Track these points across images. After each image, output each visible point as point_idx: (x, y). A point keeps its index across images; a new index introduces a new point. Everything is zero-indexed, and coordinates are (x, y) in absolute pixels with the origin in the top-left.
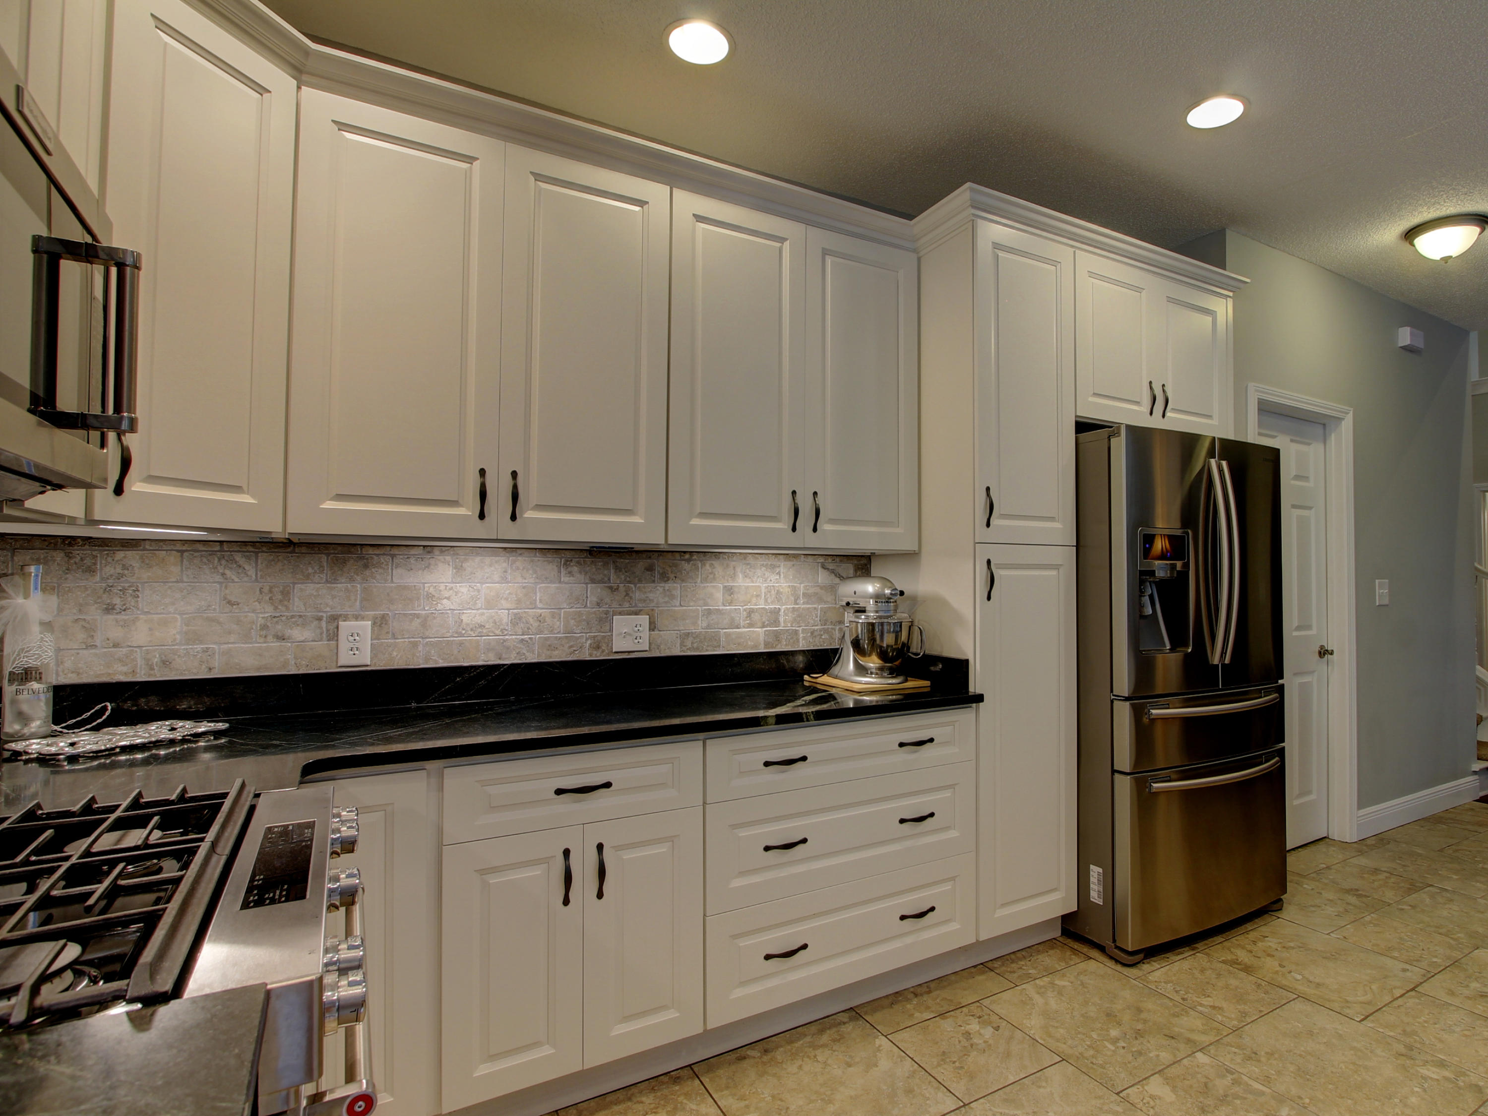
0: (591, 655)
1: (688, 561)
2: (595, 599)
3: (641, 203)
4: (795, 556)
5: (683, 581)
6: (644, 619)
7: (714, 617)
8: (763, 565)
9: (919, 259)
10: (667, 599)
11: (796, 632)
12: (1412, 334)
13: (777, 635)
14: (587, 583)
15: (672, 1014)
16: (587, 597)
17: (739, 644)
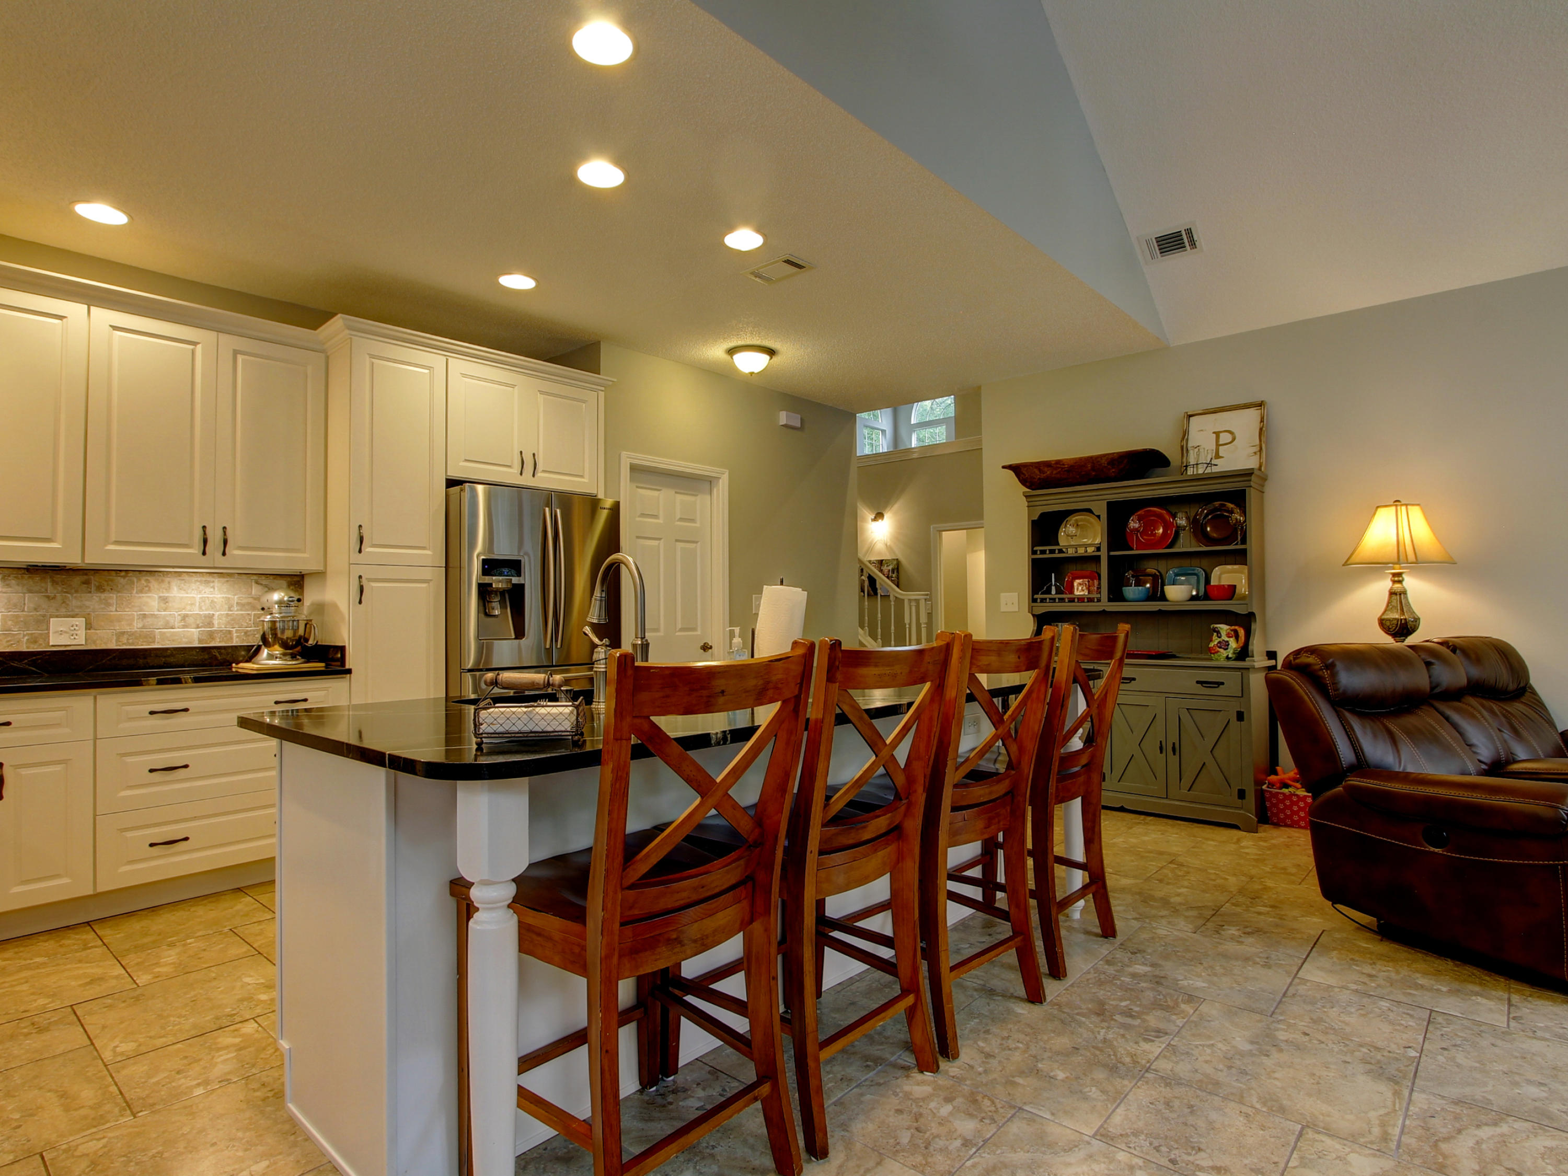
0: (28, 647)
1: (124, 577)
2: (32, 605)
3: (61, 318)
4: (230, 575)
5: (119, 592)
6: (80, 622)
7: (149, 620)
8: (197, 581)
9: (327, 358)
10: (103, 606)
11: (230, 632)
12: (787, 416)
13: (211, 635)
14: (24, 593)
15: (65, 881)
16: (24, 604)
17: (173, 641)
